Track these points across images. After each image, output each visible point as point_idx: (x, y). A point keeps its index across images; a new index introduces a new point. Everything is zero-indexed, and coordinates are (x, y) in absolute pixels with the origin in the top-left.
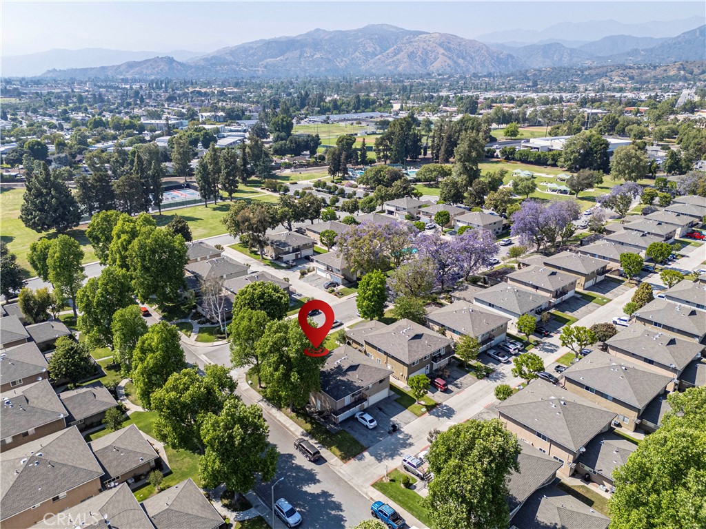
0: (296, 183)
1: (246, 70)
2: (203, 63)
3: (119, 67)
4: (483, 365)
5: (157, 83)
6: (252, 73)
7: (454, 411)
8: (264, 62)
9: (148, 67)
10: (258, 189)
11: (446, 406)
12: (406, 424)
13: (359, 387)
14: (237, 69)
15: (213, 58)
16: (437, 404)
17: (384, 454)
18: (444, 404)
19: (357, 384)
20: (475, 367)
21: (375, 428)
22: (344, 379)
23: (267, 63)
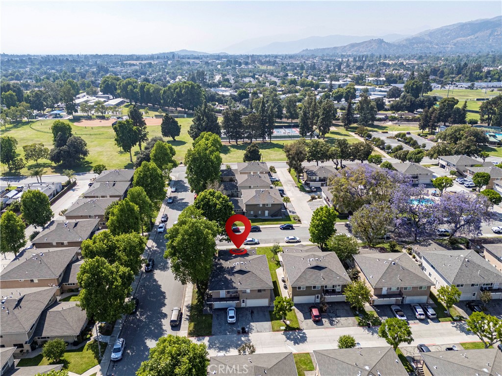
0: (387, 133)
1: (437, 47)
2: (404, 43)
3: (345, 47)
4: (376, 315)
5: (359, 57)
6: (442, 49)
7: (306, 340)
8: (455, 41)
9: (364, 46)
10: (353, 134)
11: (304, 333)
12: (258, 332)
13: (235, 288)
14: (430, 46)
15: (414, 38)
16: (299, 329)
17: (218, 345)
18: (304, 331)
19: (234, 285)
20: (367, 314)
21: (232, 324)
22: (229, 277)
23: (457, 42)
